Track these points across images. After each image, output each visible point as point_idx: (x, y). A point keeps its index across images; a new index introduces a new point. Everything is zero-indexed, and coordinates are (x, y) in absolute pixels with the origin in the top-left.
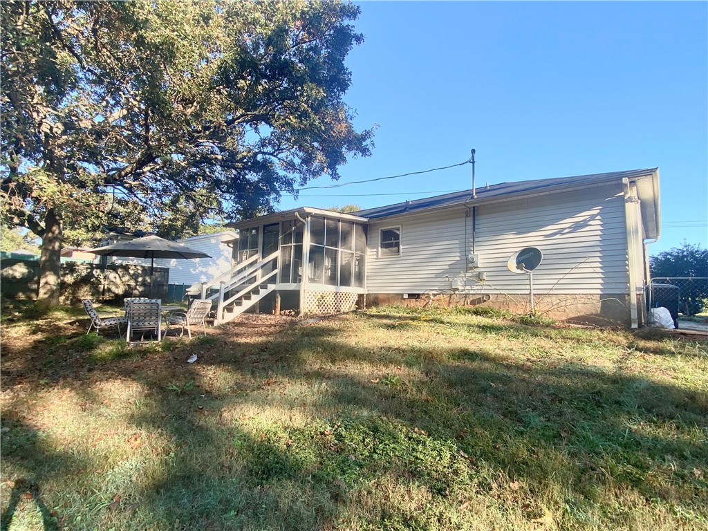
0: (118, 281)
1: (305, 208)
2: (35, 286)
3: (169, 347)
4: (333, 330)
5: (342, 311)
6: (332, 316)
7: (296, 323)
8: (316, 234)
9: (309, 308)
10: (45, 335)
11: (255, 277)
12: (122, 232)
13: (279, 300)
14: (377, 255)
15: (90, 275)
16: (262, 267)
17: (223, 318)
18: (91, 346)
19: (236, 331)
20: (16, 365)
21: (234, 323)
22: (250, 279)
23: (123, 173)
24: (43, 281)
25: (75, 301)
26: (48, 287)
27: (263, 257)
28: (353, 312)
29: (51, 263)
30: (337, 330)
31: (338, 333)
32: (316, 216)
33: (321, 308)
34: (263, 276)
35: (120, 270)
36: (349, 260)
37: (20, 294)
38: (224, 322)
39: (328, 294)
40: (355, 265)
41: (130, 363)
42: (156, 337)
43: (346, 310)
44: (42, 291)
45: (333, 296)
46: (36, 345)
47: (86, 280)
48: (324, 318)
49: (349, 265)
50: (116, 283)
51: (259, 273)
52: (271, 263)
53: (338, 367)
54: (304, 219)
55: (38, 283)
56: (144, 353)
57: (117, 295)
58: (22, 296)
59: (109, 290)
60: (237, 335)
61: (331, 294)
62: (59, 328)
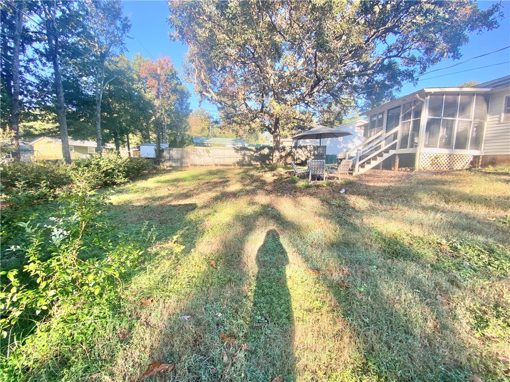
0: (302, 154)
1: (425, 89)
2: (271, 158)
3: (329, 184)
4: (446, 181)
5: (455, 169)
6: (445, 172)
7: (412, 176)
8: (434, 109)
9: (423, 166)
10: (277, 177)
11: (380, 146)
12: (303, 128)
13: (397, 161)
14: (499, 121)
15: (291, 152)
16: (385, 139)
17: (358, 171)
18: (294, 182)
19: (367, 179)
20: (269, 188)
21: (365, 174)
22: (376, 148)
23: (304, 95)
24: (274, 155)
25: (286, 164)
26: (276, 157)
27: (386, 132)
28: (467, 169)
29: (277, 147)
30: (450, 182)
31: (451, 183)
32: (436, 94)
33: (434, 166)
34: (386, 145)
35: (303, 148)
36: (466, 128)
37: (267, 161)
38: (359, 173)
39: (442, 155)
40: (473, 131)
41: (311, 191)
42: (322, 180)
43: (460, 168)
44: (274, 159)
45: (446, 157)
46: (275, 181)
47: (289, 154)
48: (437, 173)
49: (466, 131)
50: (301, 155)
51: (383, 143)
52: (393, 136)
53: (452, 206)
54: (424, 98)
55: (273, 156)
56: (318, 187)
57: (302, 161)
58: (268, 162)
59: (299, 159)
60: (368, 181)
61: (445, 156)
62: (281, 175)
